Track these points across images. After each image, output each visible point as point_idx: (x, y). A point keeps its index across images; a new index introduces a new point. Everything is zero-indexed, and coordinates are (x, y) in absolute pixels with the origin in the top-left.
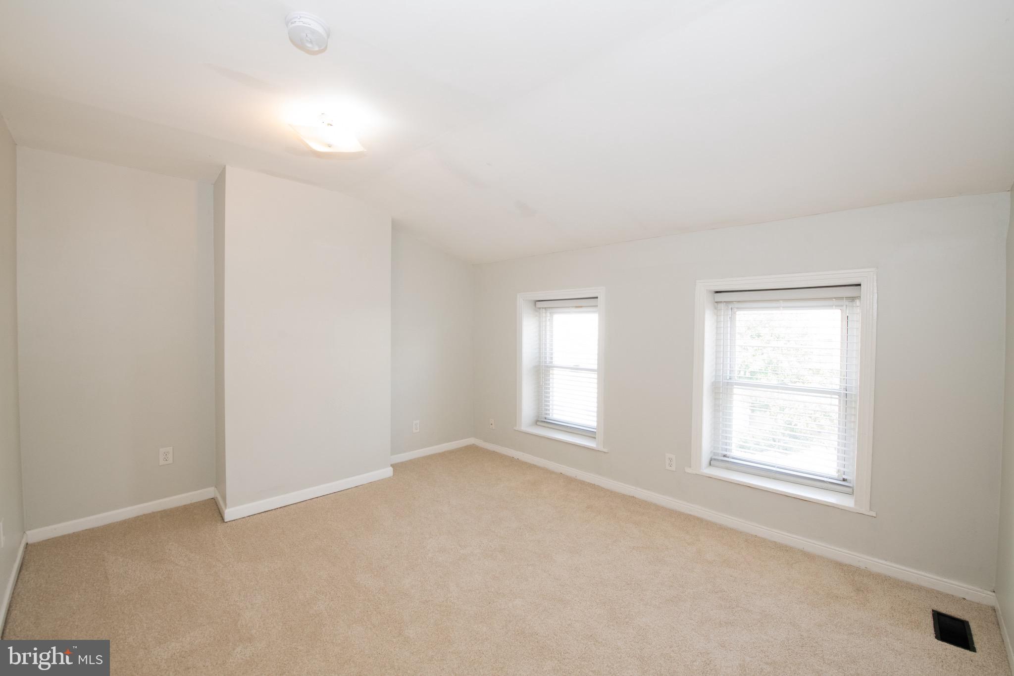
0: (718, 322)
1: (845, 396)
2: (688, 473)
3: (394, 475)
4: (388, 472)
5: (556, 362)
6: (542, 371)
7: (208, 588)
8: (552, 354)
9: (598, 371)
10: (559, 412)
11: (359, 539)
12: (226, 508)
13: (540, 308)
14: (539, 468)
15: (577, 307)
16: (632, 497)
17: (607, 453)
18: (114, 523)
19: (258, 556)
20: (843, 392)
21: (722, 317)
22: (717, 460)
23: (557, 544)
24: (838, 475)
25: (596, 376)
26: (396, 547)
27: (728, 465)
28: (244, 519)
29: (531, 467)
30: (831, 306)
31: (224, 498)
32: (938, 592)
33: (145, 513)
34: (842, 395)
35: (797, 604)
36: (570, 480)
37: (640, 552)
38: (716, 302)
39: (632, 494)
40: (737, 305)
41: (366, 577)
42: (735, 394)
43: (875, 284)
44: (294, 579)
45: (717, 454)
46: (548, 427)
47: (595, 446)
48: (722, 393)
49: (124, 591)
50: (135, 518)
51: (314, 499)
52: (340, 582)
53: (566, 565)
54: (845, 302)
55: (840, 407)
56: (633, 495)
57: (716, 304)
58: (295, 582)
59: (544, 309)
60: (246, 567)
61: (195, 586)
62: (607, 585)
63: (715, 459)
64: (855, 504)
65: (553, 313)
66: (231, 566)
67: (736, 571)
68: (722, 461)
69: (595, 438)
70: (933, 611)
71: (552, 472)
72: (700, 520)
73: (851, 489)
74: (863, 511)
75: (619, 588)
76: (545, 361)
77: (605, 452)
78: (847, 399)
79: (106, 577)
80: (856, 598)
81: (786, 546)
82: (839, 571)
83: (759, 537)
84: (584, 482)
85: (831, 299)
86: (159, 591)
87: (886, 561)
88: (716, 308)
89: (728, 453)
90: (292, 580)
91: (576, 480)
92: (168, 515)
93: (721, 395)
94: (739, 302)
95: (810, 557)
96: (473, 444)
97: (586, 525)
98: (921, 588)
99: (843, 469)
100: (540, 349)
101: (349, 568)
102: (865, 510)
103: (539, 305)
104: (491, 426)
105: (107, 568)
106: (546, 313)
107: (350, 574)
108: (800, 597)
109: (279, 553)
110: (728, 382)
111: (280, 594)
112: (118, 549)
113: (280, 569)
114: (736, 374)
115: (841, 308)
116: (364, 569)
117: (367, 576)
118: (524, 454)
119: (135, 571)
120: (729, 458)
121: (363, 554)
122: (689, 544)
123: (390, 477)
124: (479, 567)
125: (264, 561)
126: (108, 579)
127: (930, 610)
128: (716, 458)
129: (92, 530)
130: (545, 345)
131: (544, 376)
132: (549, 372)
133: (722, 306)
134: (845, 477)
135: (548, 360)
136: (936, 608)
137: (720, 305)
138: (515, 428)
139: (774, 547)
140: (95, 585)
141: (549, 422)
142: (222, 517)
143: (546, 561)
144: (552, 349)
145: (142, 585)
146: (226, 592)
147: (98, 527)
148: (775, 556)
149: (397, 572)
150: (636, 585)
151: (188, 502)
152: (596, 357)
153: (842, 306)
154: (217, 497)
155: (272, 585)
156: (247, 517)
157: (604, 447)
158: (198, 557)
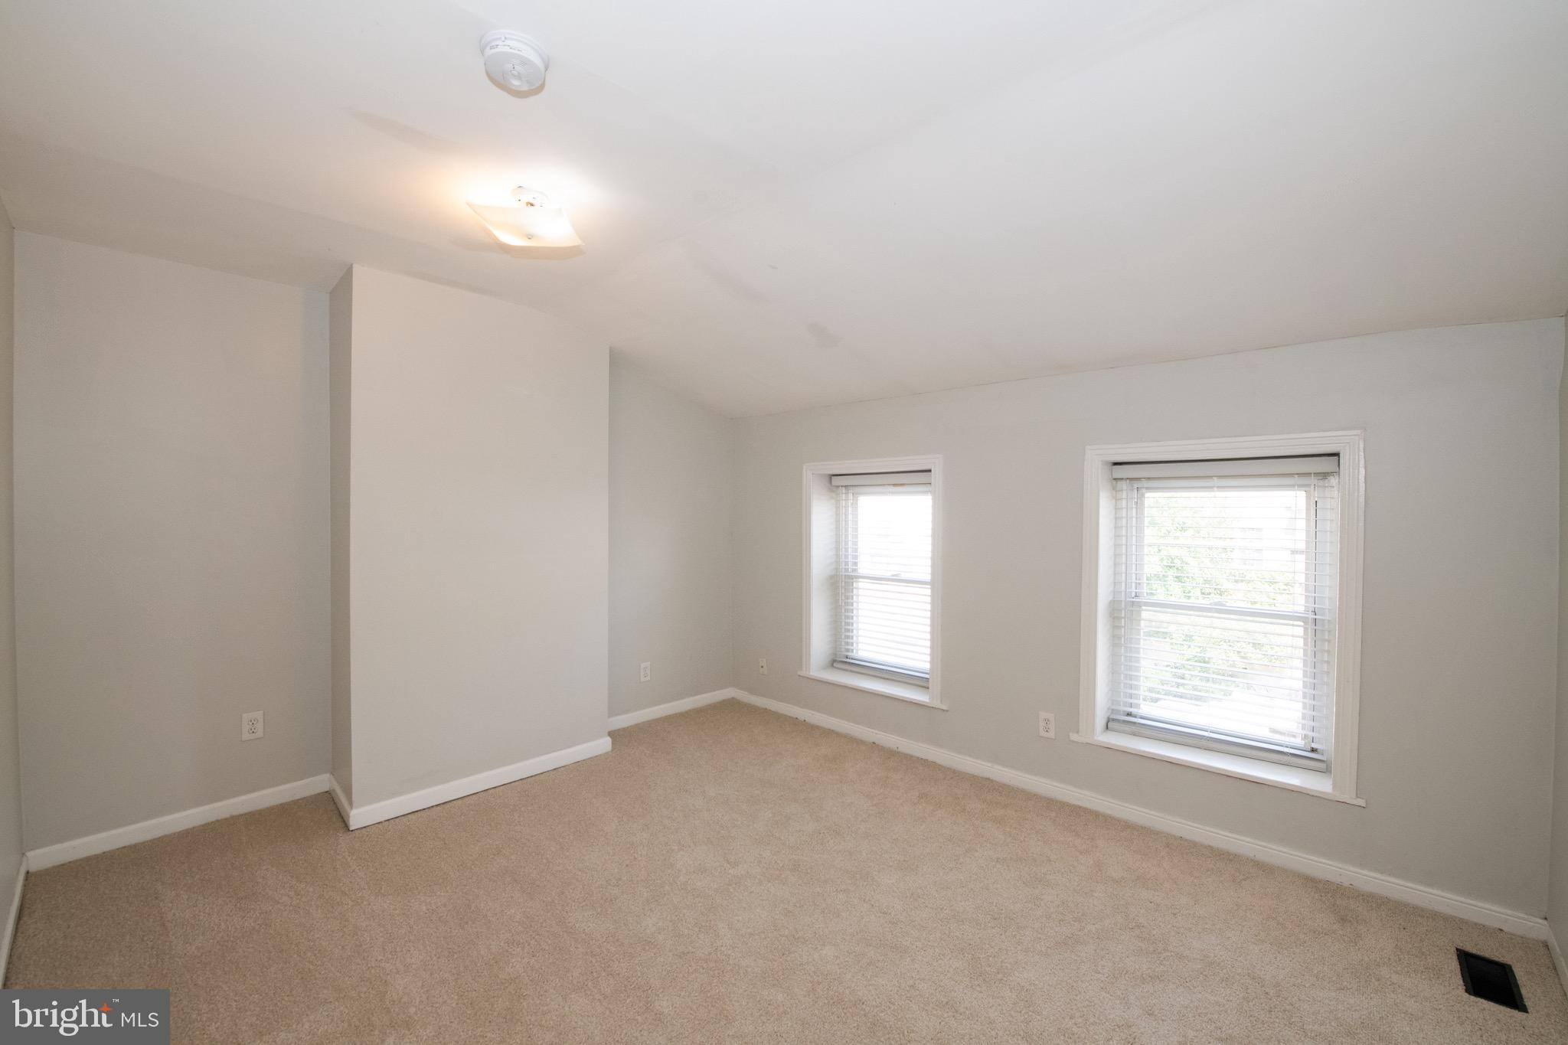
0: (1117, 509)
1: (1314, 624)
2: (1074, 742)
3: (612, 750)
4: (604, 745)
5: (863, 568)
6: (841, 585)
7: (332, 940)
8: (856, 557)
9: (932, 584)
10: (868, 646)
11: (568, 854)
12: (352, 808)
13: (838, 487)
14: (838, 735)
15: (895, 485)
16: (987, 779)
17: (947, 711)
18: (170, 835)
19: (408, 885)
20: (1311, 616)
21: (1124, 501)
22: (1118, 721)
23: (878, 857)
24: (1305, 743)
25: (929, 592)
26: (627, 866)
27: (1133, 728)
28: (380, 826)
29: (828, 733)
30: (1291, 487)
31: (348, 791)
32: (1462, 921)
33: (220, 818)
34: (1310, 621)
35: (1255, 944)
36: (890, 754)
37: (1008, 866)
38: (1115, 479)
39: (986, 775)
40: (1145, 484)
41: (584, 916)
42: (1143, 620)
43: (1362, 454)
44: (470, 922)
45: (1117, 712)
46: (851, 671)
47: (928, 701)
48: (1124, 618)
49: (194, 948)
50: (203, 826)
51: (491, 791)
52: (544, 925)
53: (895, 889)
54: (1313, 480)
55: (1305, 640)
56: (988, 777)
57: (1114, 482)
58: (472, 927)
59: (844, 488)
60: (390, 903)
61: (310, 938)
62: (963, 921)
63: (1113, 720)
64: (1335, 787)
65: (856, 494)
66: (365, 903)
67: (1157, 894)
68: (1125, 722)
69: (928, 688)
70: (1457, 949)
71: (862, 742)
72: (1095, 815)
73: (1325, 765)
74: (1345, 798)
75: (983, 926)
76: (845, 569)
77: (944, 710)
78: (1317, 628)
79: (163, 925)
80: (1340, 932)
81: (1229, 854)
82: (1311, 891)
83: (1186, 840)
84: (911, 756)
85: (1291, 475)
86: (253, 947)
87: (1382, 873)
88: (1114, 488)
89: (1133, 710)
90: (467, 923)
91: (898, 752)
92: (255, 819)
93: (1123, 620)
94: (1149, 479)
95: (1267, 869)
96: (733, 698)
97: (921, 825)
98: (1435, 915)
99: (1311, 734)
100: (837, 549)
101: (556, 902)
102: (1348, 796)
103: (836, 481)
104: (761, 670)
105: (163, 910)
106: (847, 493)
107: (558, 912)
108: (1259, 933)
109: (441, 881)
110: (1133, 602)
111: (449, 947)
112: (179, 879)
113: (445, 906)
114: (1145, 588)
115: (1307, 489)
116: (580, 903)
117: (586, 914)
118: (813, 712)
119: (209, 914)
120: (1135, 717)
121: (577, 880)
122: (1081, 853)
123: (607, 753)
124: (761, 896)
125: (419, 893)
126: (166, 929)
127: (1453, 950)
128: (1115, 717)
129: (134, 848)
130: (846, 543)
131: (843, 591)
132: (852, 585)
133: (1124, 485)
134: (1314, 746)
135: (850, 567)
136: (1461, 946)
137: (1119, 483)
138: (799, 673)
139: (1210, 855)
140: (145, 939)
141: (852, 663)
142: (344, 821)
143: (865, 884)
144: (856, 550)
145: (222, 937)
146: (361, 945)
147: (144, 843)
148: (1212, 869)
149: (633, 907)
150: (1008, 920)
151: (287, 798)
152: (929, 562)
153: (1308, 485)
154: (334, 790)
155: (435, 932)
156: (385, 821)
157: (941, 701)
158: (311, 889)
